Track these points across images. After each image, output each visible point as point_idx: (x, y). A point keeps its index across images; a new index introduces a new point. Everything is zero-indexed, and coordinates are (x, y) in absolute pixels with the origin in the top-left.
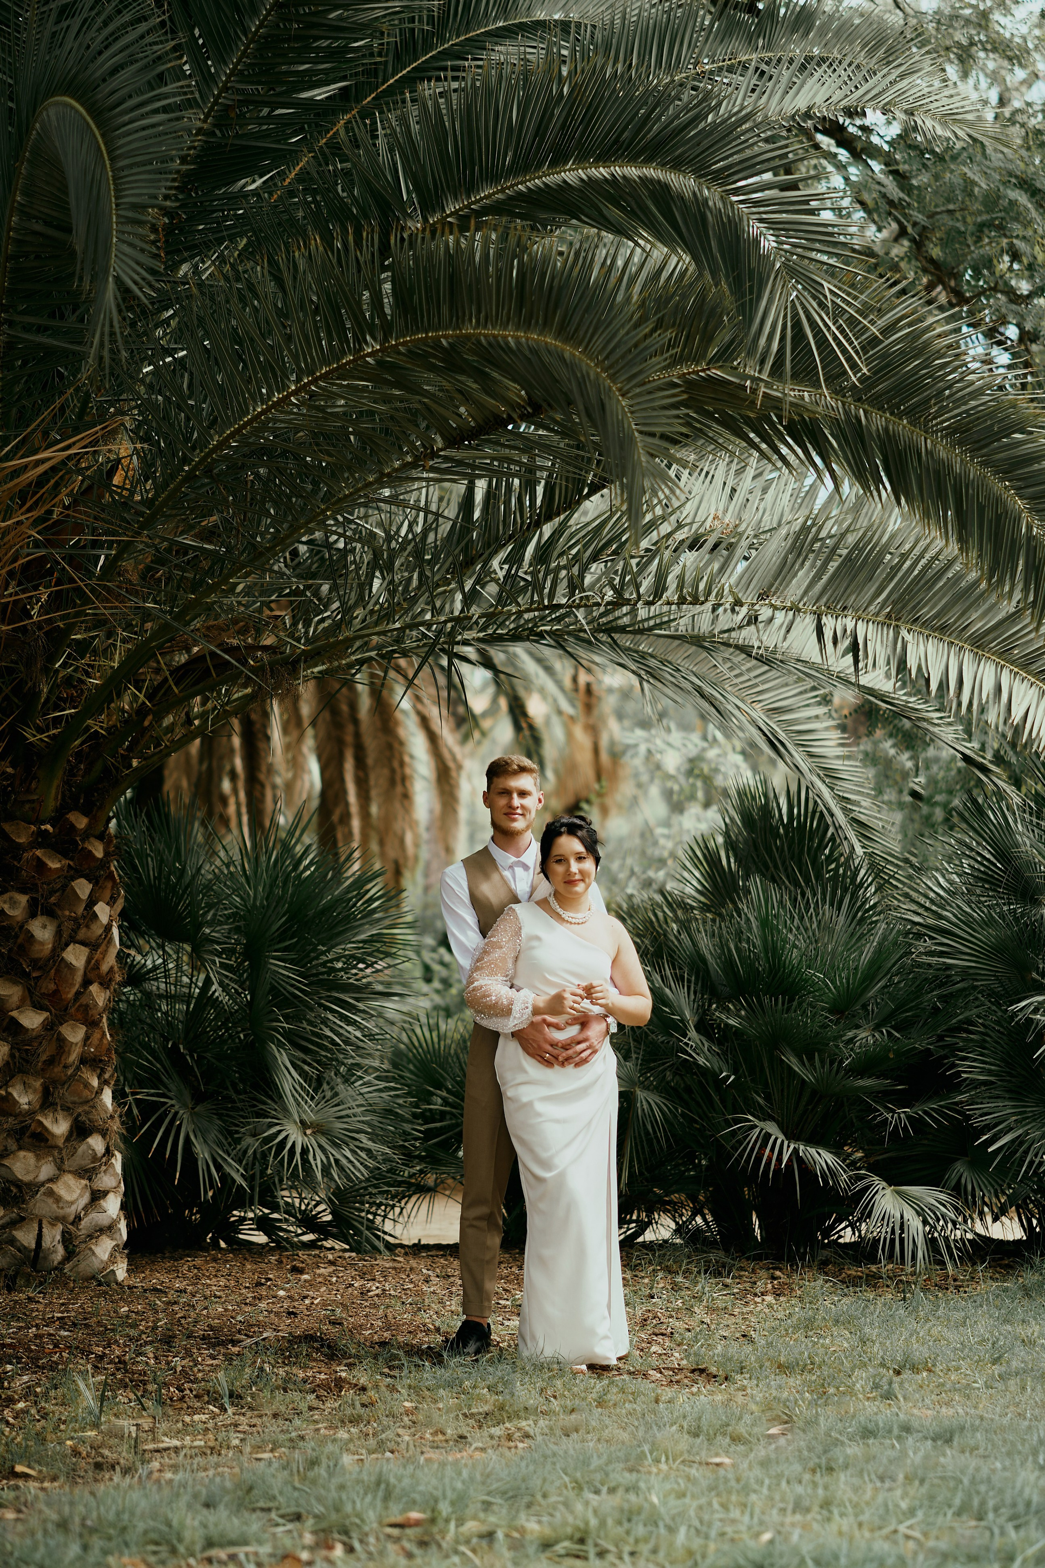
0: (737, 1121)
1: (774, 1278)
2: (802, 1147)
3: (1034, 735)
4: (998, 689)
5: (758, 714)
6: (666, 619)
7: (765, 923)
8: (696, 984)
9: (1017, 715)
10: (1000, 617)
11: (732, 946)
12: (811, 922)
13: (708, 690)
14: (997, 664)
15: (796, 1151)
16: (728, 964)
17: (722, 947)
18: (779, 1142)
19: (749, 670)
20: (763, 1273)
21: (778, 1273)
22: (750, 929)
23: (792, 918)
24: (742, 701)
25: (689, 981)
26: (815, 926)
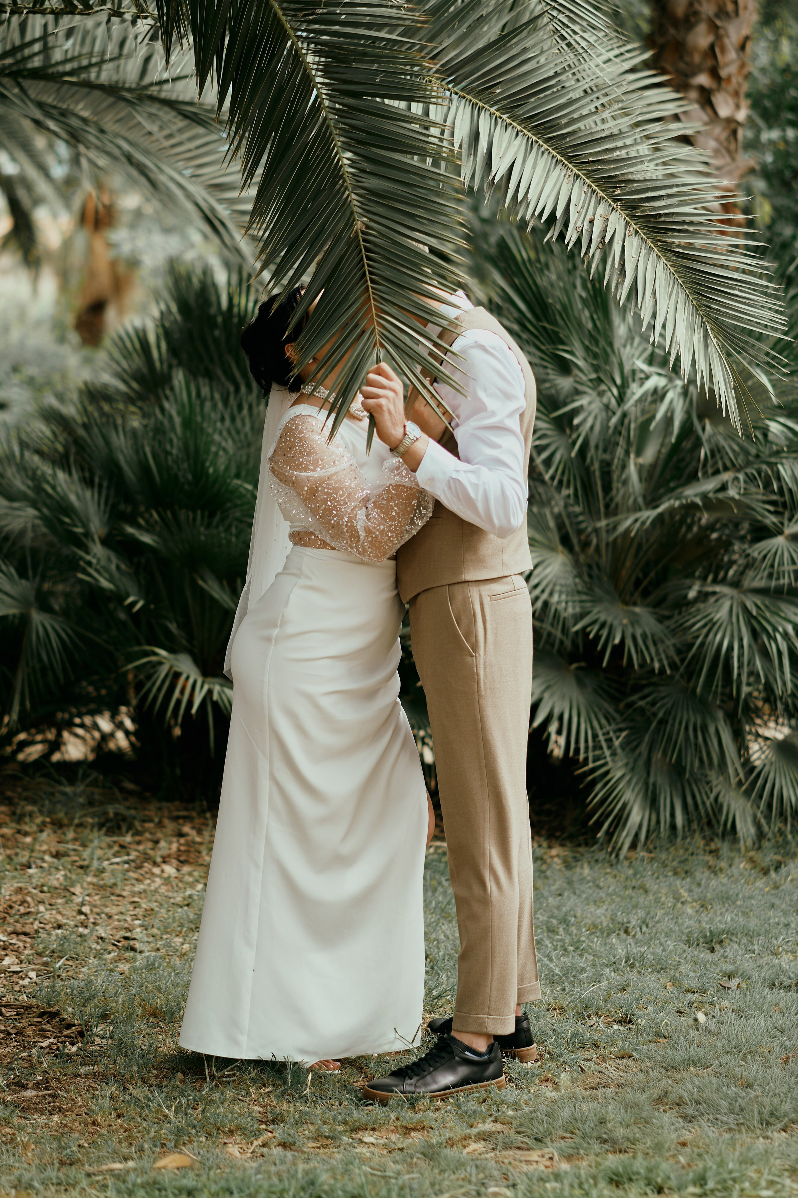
0: (146, 654)
1: (181, 835)
2: (217, 688)
3: (520, 197)
4: (475, 136)
5: (198, 191)
6: (85, 62)
7: (187, 424)
8: (108, 488)
9: (499, 168)
10: (480, 45)
11: (148, 450)
12: (244, 424)
13: (138, 156)
14: (474, 105)
15: (210, 692)
16: (144, 468)
17: (137, 452)
18: (191, 681)
19: (180, 131)
20: (170, 826)
21: (186, 829)
22: (173, 428)
23: (223, 419)
24: (180, 173)
25: (100, 486)
26: (248, 428)
